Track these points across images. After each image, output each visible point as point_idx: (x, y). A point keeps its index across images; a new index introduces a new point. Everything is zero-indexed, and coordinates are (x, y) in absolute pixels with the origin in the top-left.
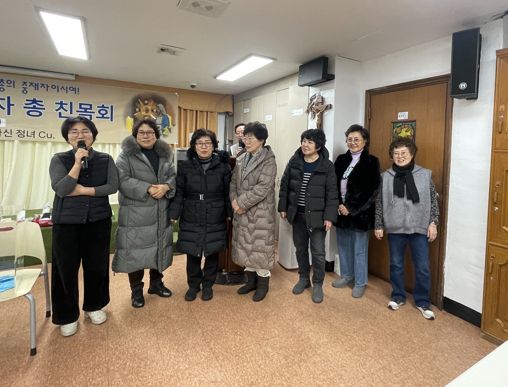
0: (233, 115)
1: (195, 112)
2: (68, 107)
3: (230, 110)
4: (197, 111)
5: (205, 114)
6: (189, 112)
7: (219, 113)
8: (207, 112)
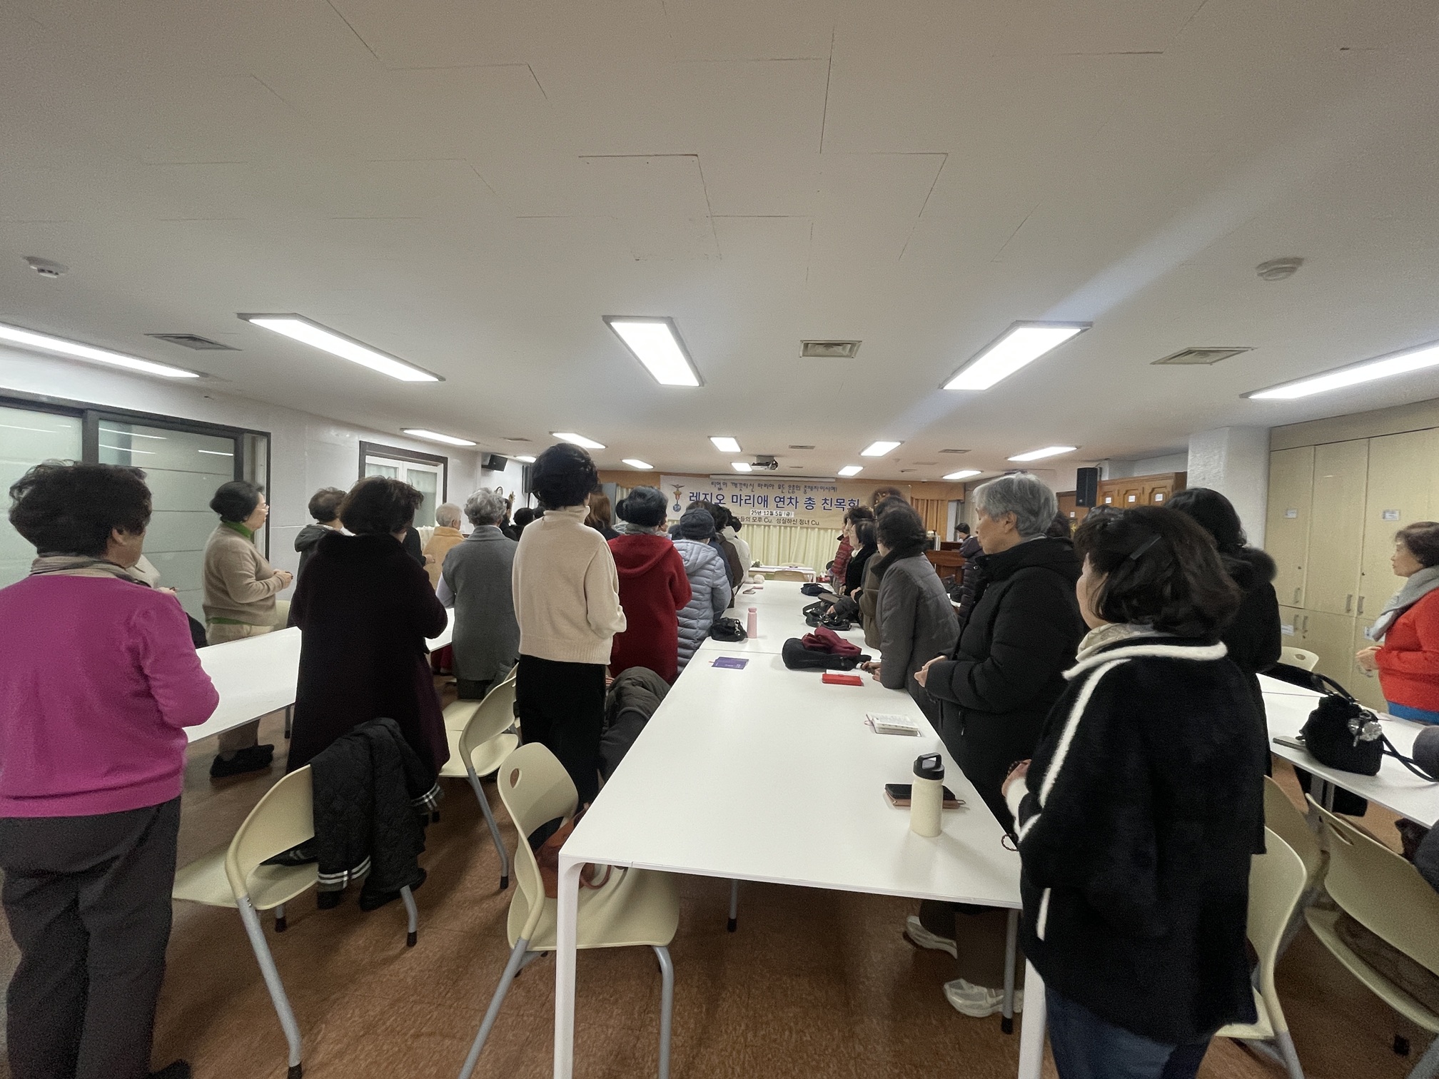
0: (964, 503)
1: (926, 501)
2: (829, 502)
3: (961, 498)
4: (928, 500)
5: (936, 503)
6: (920, 502)
7: (949, 501)
8: (938, 501)
